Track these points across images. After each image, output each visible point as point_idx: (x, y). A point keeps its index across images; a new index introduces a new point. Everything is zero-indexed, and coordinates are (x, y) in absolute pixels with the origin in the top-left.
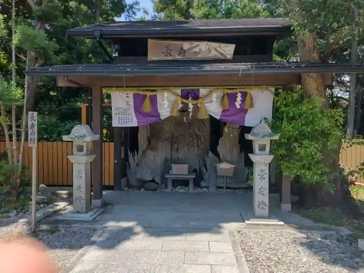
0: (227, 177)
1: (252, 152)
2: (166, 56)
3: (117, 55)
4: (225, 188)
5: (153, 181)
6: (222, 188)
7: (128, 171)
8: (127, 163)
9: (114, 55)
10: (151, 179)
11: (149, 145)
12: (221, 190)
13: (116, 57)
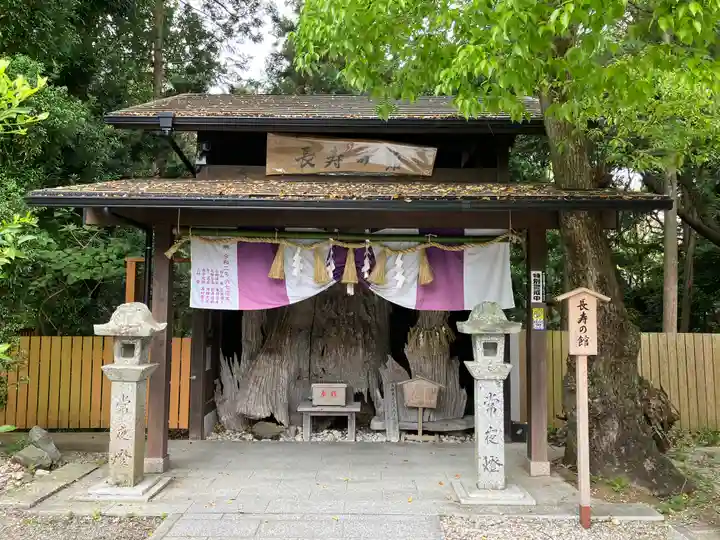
0: (424, 409)
1: (471, 358)
2: (302, 166)
3: (204, 161)
4: (420, 432)
5: (271, 419)
6: (415, 432)
7: (218, 399)
8: (217, 381)
9: (197, 162)
10: (268, 415)
11: (263, 342)
12: (412, 436)
13: (201, 166)
